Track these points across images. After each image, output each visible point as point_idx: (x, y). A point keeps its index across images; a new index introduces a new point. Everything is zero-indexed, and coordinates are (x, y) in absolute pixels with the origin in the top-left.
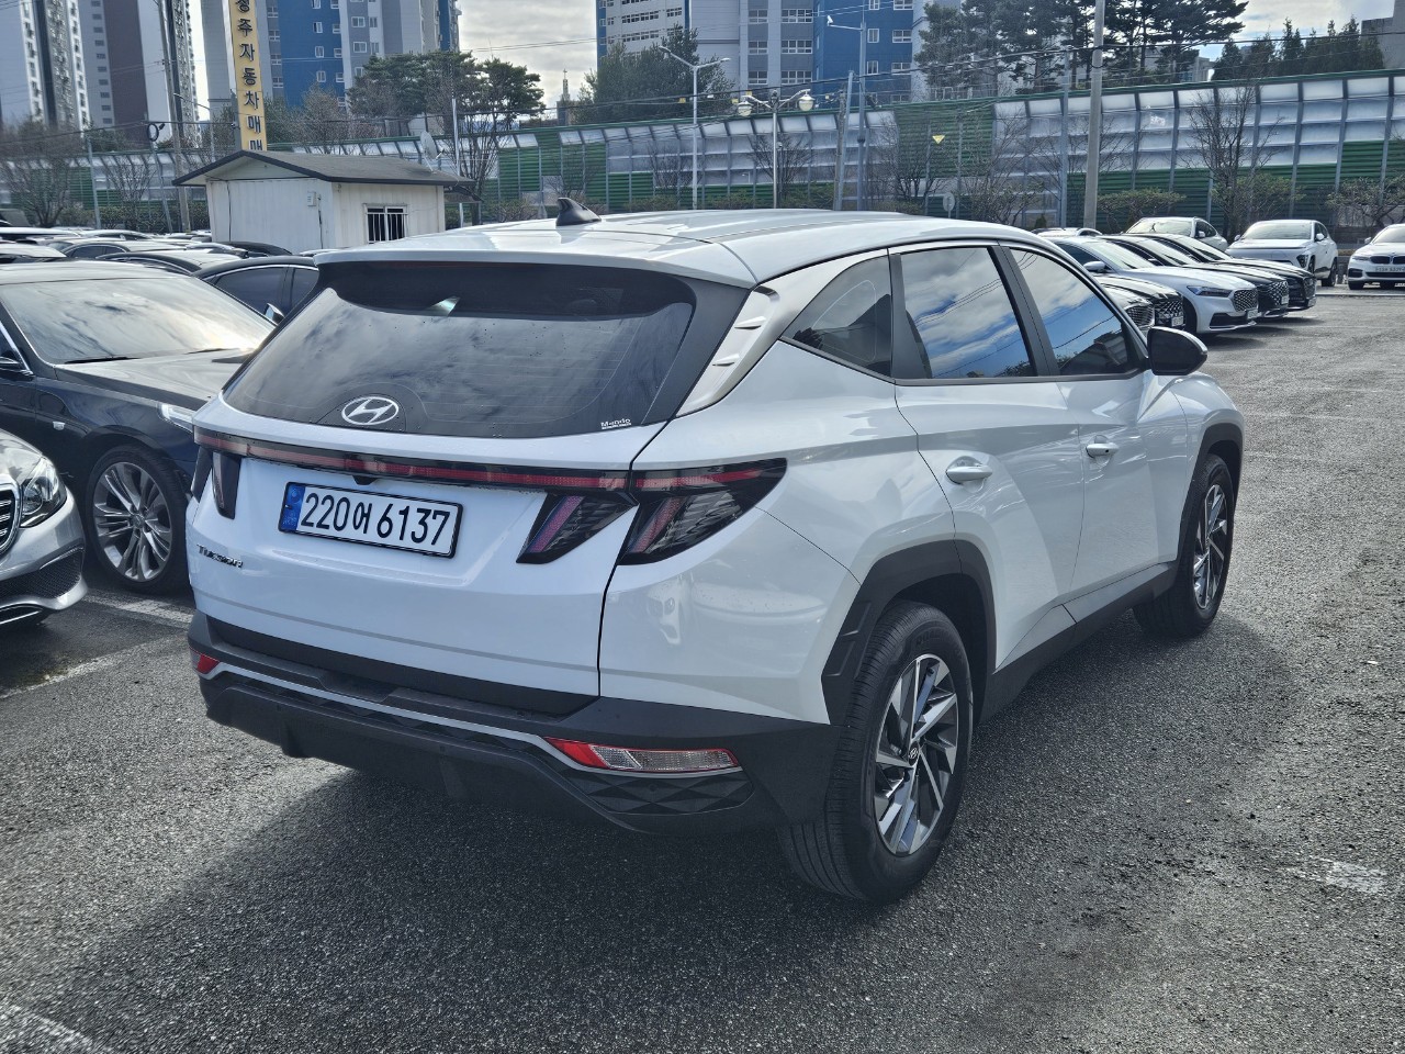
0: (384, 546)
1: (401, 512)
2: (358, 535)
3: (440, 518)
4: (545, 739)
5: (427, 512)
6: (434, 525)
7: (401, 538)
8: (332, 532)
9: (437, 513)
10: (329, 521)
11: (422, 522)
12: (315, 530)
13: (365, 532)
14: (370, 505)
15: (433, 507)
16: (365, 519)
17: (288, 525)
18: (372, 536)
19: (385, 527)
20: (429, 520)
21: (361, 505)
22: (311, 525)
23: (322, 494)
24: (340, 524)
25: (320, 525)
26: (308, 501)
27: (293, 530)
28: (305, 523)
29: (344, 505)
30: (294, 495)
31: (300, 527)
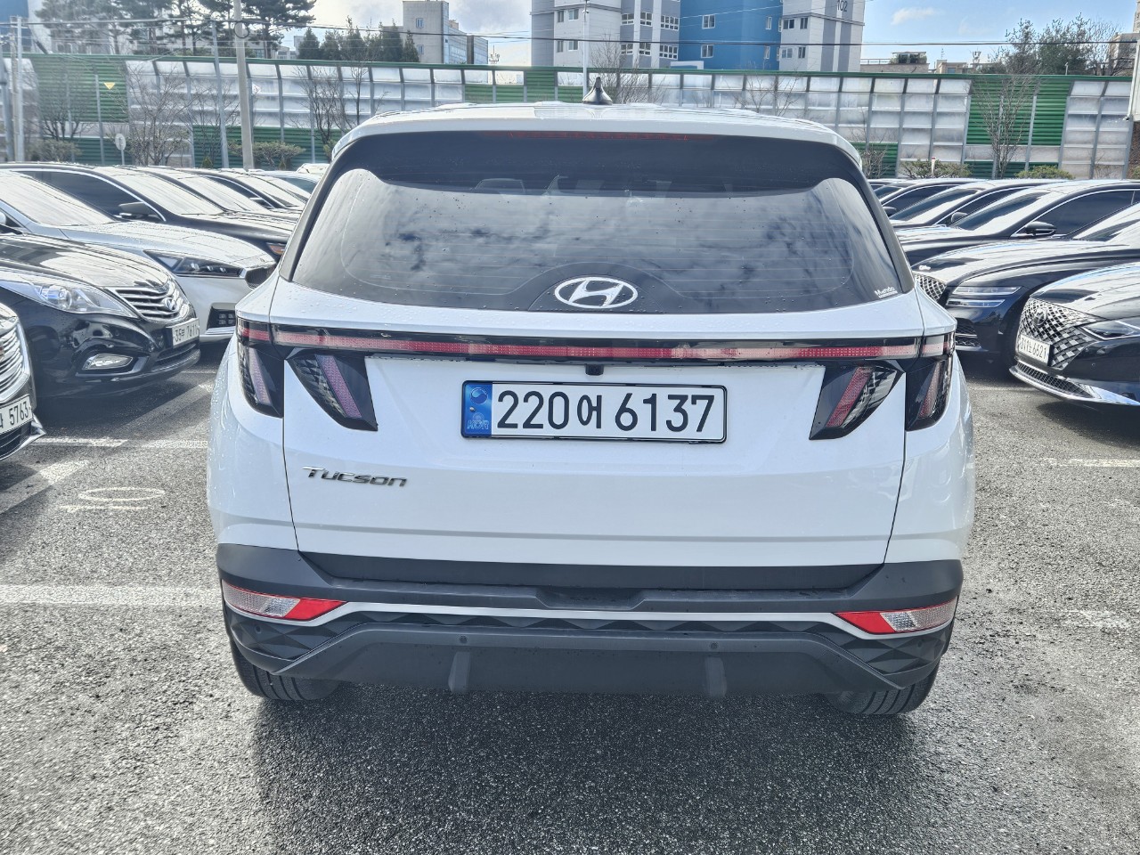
0: (630, 440)
1: (646, 401)
2: (590, 430)
3: (703, 404)
4: (837, 615)
5: (683, 399)
6: (695, 411)
7: (653, 428)
8: (548, 431)
9: (695, 399)
10: (541, 419)
11: (678, 409)
12: (521, 431)
13: (599, 426)
14: (599, 397)
15: (690, 392)
16: (594, 413)
17: (473, 430)
18: (610, 429)
19: (626, 419)
20: (687, 406)
21: (586, 398)
22: (515, 426)
23: (521, 391)
24: (558, 420)
25: (527, 425)
26: (501, 399)
27: (485, 435)
28: (502, 424)
29: (559, 401)
30: (476, 395)
31: (495, 431)
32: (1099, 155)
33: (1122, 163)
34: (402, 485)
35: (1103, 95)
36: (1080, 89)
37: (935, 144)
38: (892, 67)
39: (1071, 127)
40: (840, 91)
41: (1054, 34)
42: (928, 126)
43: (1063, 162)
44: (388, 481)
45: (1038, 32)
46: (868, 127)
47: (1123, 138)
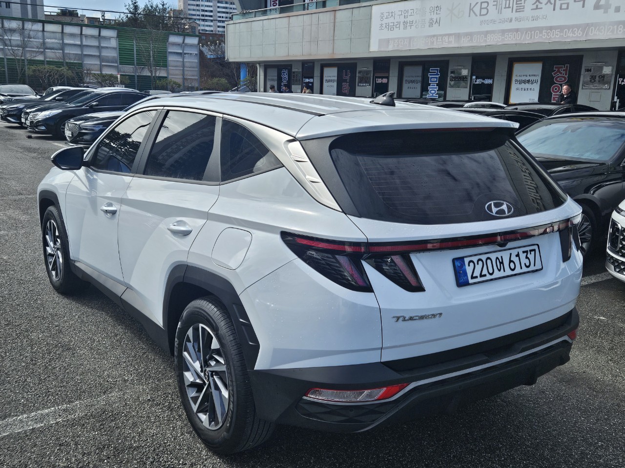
0: (515, 275)
1: (516, 256)
2: (502, 274)
3: (533, 253)
5: (526, 252)
6: (531, 256)
7: (521, 268)
8: (488, 277)
9: (531, 251)
10: (485, 272)
11: (527, 257)
12: (479, 279)
13: (504, 271)
14: (502, 257)
15: (529, 249)
16: (502, 265)
17: (461, 283)
18: (508, 272)
19: (512, 266)
20: (529, 255)
21: (497, 258)
22: (476, 277)
23: (475, 259)
24: (491, 270)
25: (481, 276)
26: (469, 265)
27: (467, 284)
28: (472, 277)
29: (489, 261)
30: (459, 265)
31: (471, 281)
32: (186, 73)
33: (197, 78)
34: (440, 317)
35: (183, 42)
36: (173, 39)
37: (103, 64)
38: (59, 17)
39: (171, 58)
40: (43, 31)
41: (150, 8)
42: (97, 54)
43: (170, 76)
44: (434, 316)
45: (141, 6)
46: (63, 52)
47: (195, 65)
